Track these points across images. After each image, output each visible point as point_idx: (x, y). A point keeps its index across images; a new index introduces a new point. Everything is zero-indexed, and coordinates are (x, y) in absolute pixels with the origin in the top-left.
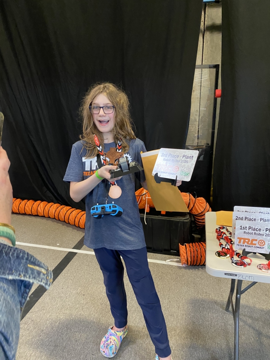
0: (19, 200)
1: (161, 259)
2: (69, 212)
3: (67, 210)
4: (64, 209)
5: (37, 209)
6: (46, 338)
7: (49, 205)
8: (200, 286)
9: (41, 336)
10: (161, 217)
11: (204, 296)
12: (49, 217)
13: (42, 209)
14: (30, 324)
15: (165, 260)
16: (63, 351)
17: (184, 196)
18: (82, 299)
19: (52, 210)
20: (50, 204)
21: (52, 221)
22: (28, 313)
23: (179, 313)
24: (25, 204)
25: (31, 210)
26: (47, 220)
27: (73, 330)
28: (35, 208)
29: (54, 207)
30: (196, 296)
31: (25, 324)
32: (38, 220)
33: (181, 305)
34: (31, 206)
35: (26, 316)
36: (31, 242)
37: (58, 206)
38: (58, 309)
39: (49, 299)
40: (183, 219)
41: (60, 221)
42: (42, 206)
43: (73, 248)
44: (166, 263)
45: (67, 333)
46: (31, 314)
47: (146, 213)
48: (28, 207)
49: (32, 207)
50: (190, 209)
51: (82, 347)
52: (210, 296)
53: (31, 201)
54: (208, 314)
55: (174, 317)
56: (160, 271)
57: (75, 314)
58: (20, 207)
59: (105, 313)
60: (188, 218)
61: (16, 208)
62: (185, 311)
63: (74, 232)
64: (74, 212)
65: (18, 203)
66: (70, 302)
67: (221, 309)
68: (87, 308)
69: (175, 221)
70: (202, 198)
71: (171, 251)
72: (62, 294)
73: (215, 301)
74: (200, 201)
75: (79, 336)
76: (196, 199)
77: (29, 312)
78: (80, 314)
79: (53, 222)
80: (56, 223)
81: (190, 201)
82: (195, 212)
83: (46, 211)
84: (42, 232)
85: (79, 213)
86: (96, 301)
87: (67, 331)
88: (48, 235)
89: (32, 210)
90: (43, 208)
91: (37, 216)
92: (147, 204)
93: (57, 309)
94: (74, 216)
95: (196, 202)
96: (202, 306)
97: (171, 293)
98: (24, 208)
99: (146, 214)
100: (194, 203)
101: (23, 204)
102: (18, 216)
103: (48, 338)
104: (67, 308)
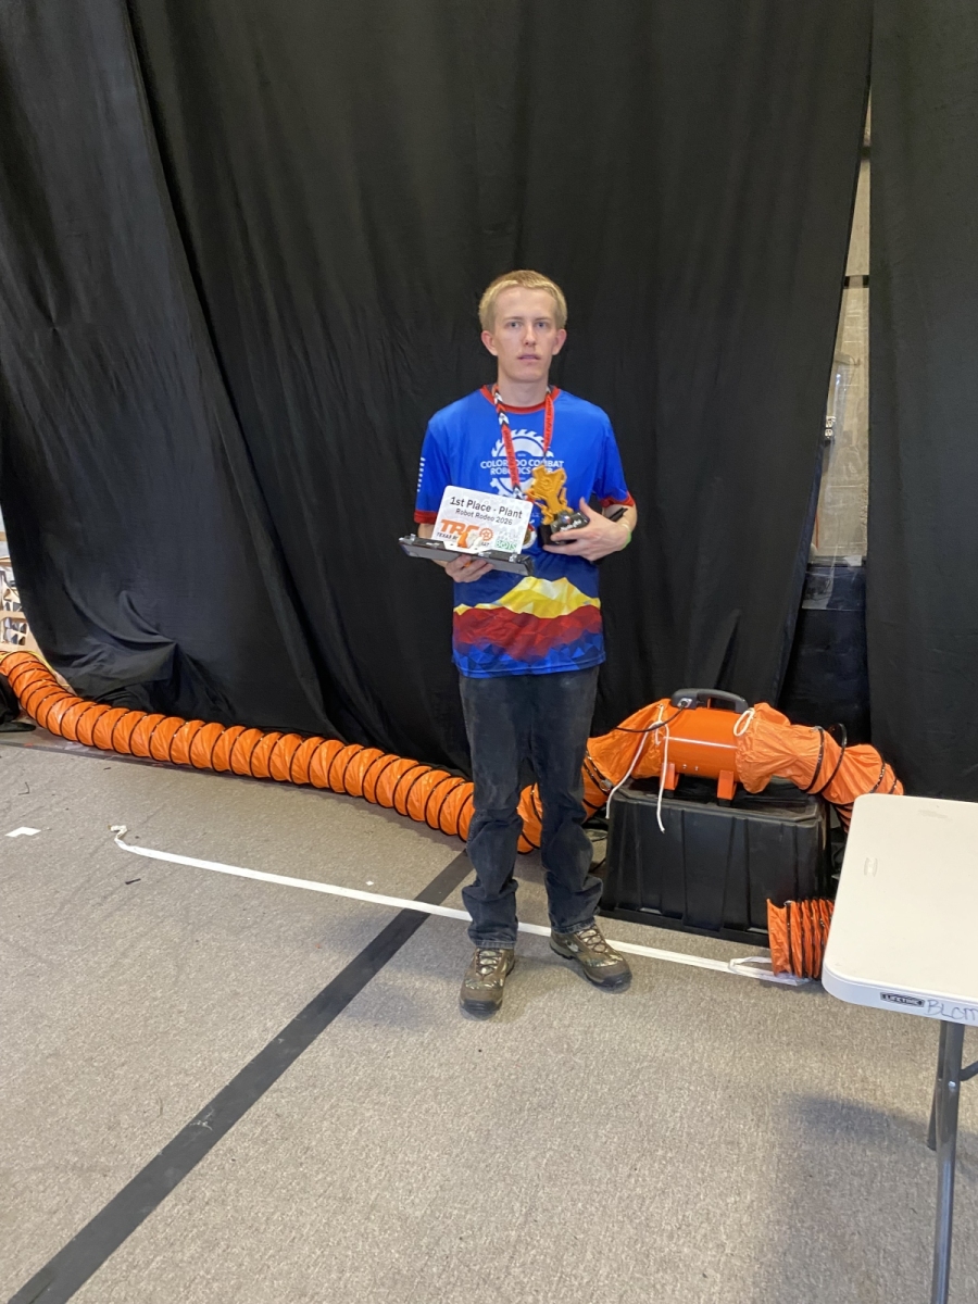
0: (253, 731)
1: (714, 953)
2: (410, 777)
3: (404, 770)
4: (395, 769)
5: (310, 763)
6: (318, 1173)
7: (347, 751)
8: (845, 1057)
9: (301, 1164)
10: (714, 807)
11: (856, 1089)
12: (347, 793)
13: (324, 763)
14: (269, 1124)
15: (727, 960)
16: (368, 1218)
17: (801, 737)
18: (436, 1065)
19: (356, 769)
20: (352, 748)
21: (354, 804)
22: (266, 1093)
23: (760, 1138)
24: (271, 745)
25: (288, 765)
26: (340, 801)
27: (400, 1156)
28: (301, 761)
29: (361, 758)
30: (827, 1088)
31: (256, 1123)
32: (311, 800)
33: (767, 1114)
34: (290, 752)
35: (260, 1100)
36: (284, 869)
37: (375, 757)
38: (360, 1089)
39: (332, 1055)
40: (795, 819)
41: (379, 808)
42: (324, 754)
43: (418, 899)
44: (729, 967)
45: (382, 1165)
46: (274, 1095)
47: (665, 790)
48: (281, 756)
49: (294, 754)
50: (824, 784)
51: (428, 1212)
52: (878, 1093)
53: (289, 736)
54: (864, 1151)
55: (740, 1149)
56: (704, 995)
57: (409, 1110)
58: (254, 754)
59: (506, 1116)
60: (814, 815)
61: (242, 761)
62: (782, 1134)
63: (424, 844)
64: (424, 780)
65: (249, 741)
66: (397, 1070)
67: (912, 1141)
68: (450, 1093)
69: (766, 823)
70: (868, 748)
71: (752, 929)
72: (373, 1043)
73: (895, 1112)
74: (861, 758)
75: (420, 1177)
76: (843, 751)
77: (271, 1088)
78: (427, 1112)
79: (358, 808)
80: (366, 813)
81: (822, 757)
82: (842, 797)
83: (336, 771)
84: (322, 841)
85: (439, 783)
86: (480, 1075)
87: (383, 1159)
88: (340, 850)
89: (294, 767)
90: (327, 759)
91: (309, 786)
92: (668, 761)
93: (356, 1088)
94: (425, 791)
95: (844, 758)
96: (844, 1124)
97: (737, 1070)
98: (270, 758)
99: (663, 797)
100: (837, 761)
101: (266, 747)
102: (248, 786)
103: (323, 1172)
104: (388, 1089)
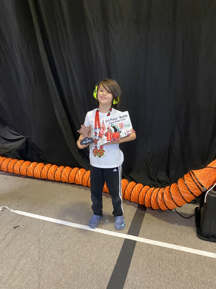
43: (129, 233)
49: (69, 174)
58: (55, 174)
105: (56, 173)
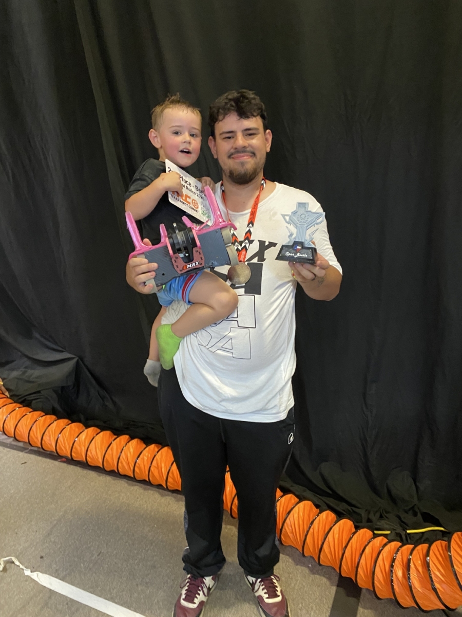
105: (139, 464)
